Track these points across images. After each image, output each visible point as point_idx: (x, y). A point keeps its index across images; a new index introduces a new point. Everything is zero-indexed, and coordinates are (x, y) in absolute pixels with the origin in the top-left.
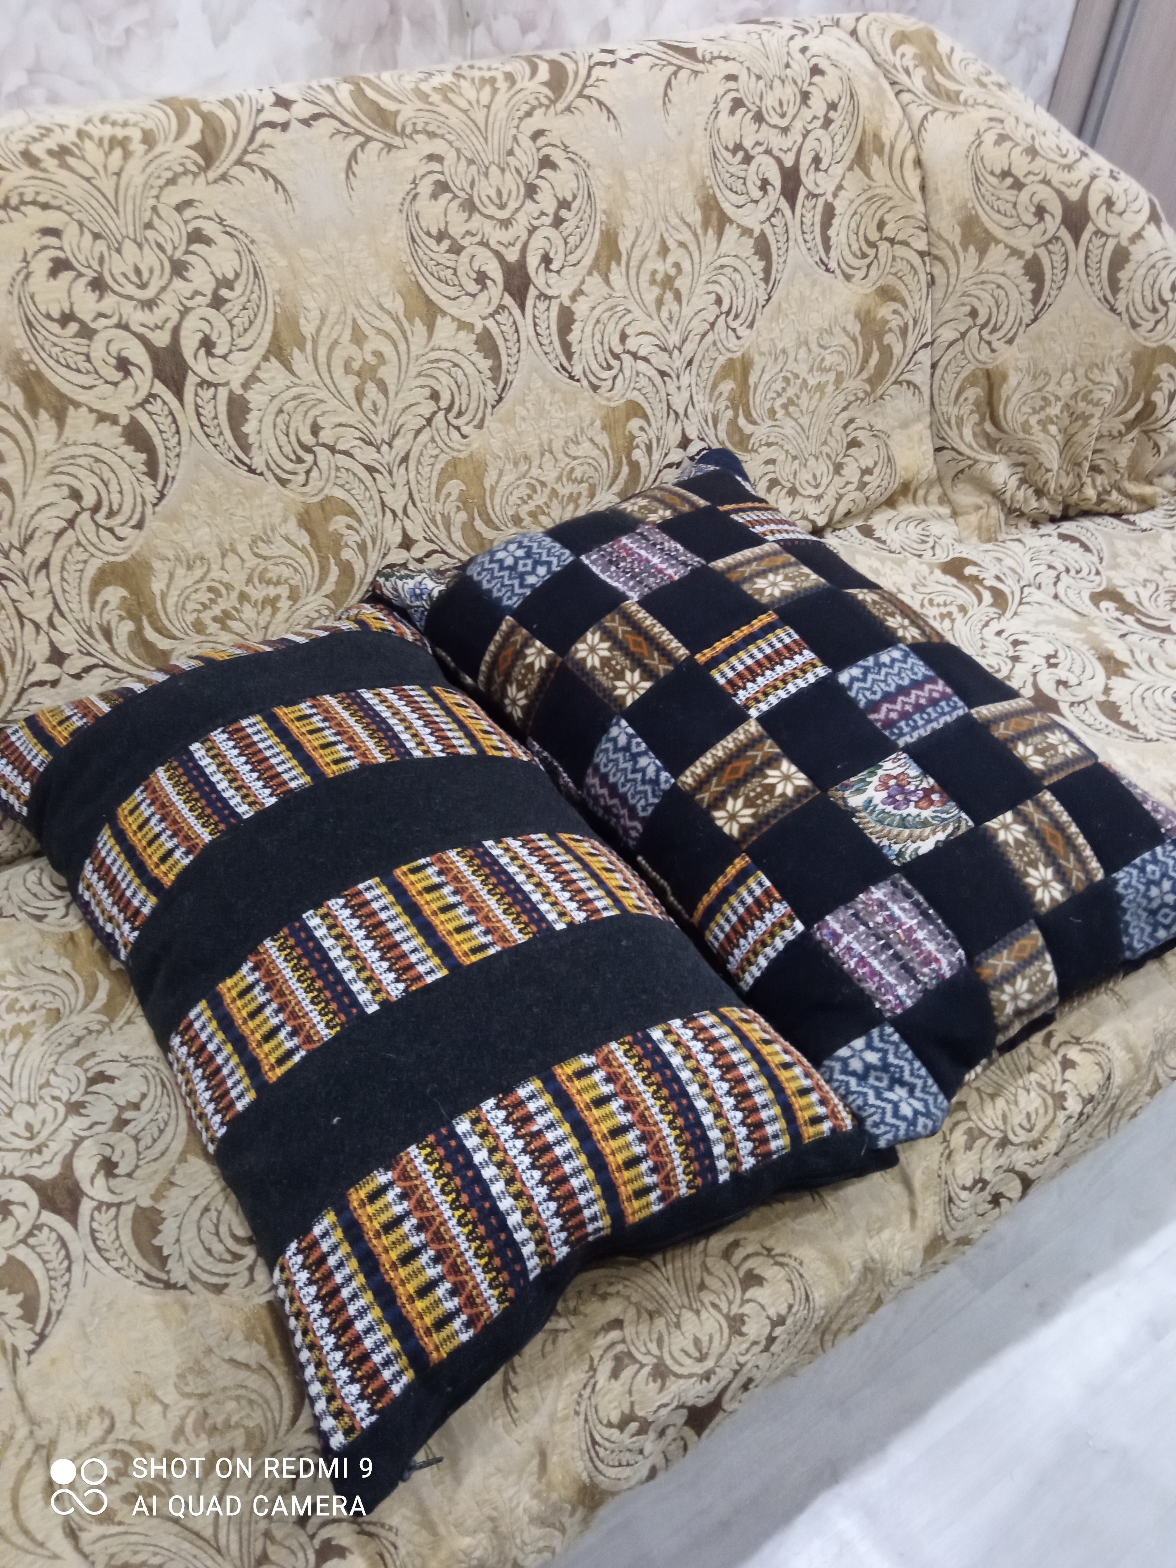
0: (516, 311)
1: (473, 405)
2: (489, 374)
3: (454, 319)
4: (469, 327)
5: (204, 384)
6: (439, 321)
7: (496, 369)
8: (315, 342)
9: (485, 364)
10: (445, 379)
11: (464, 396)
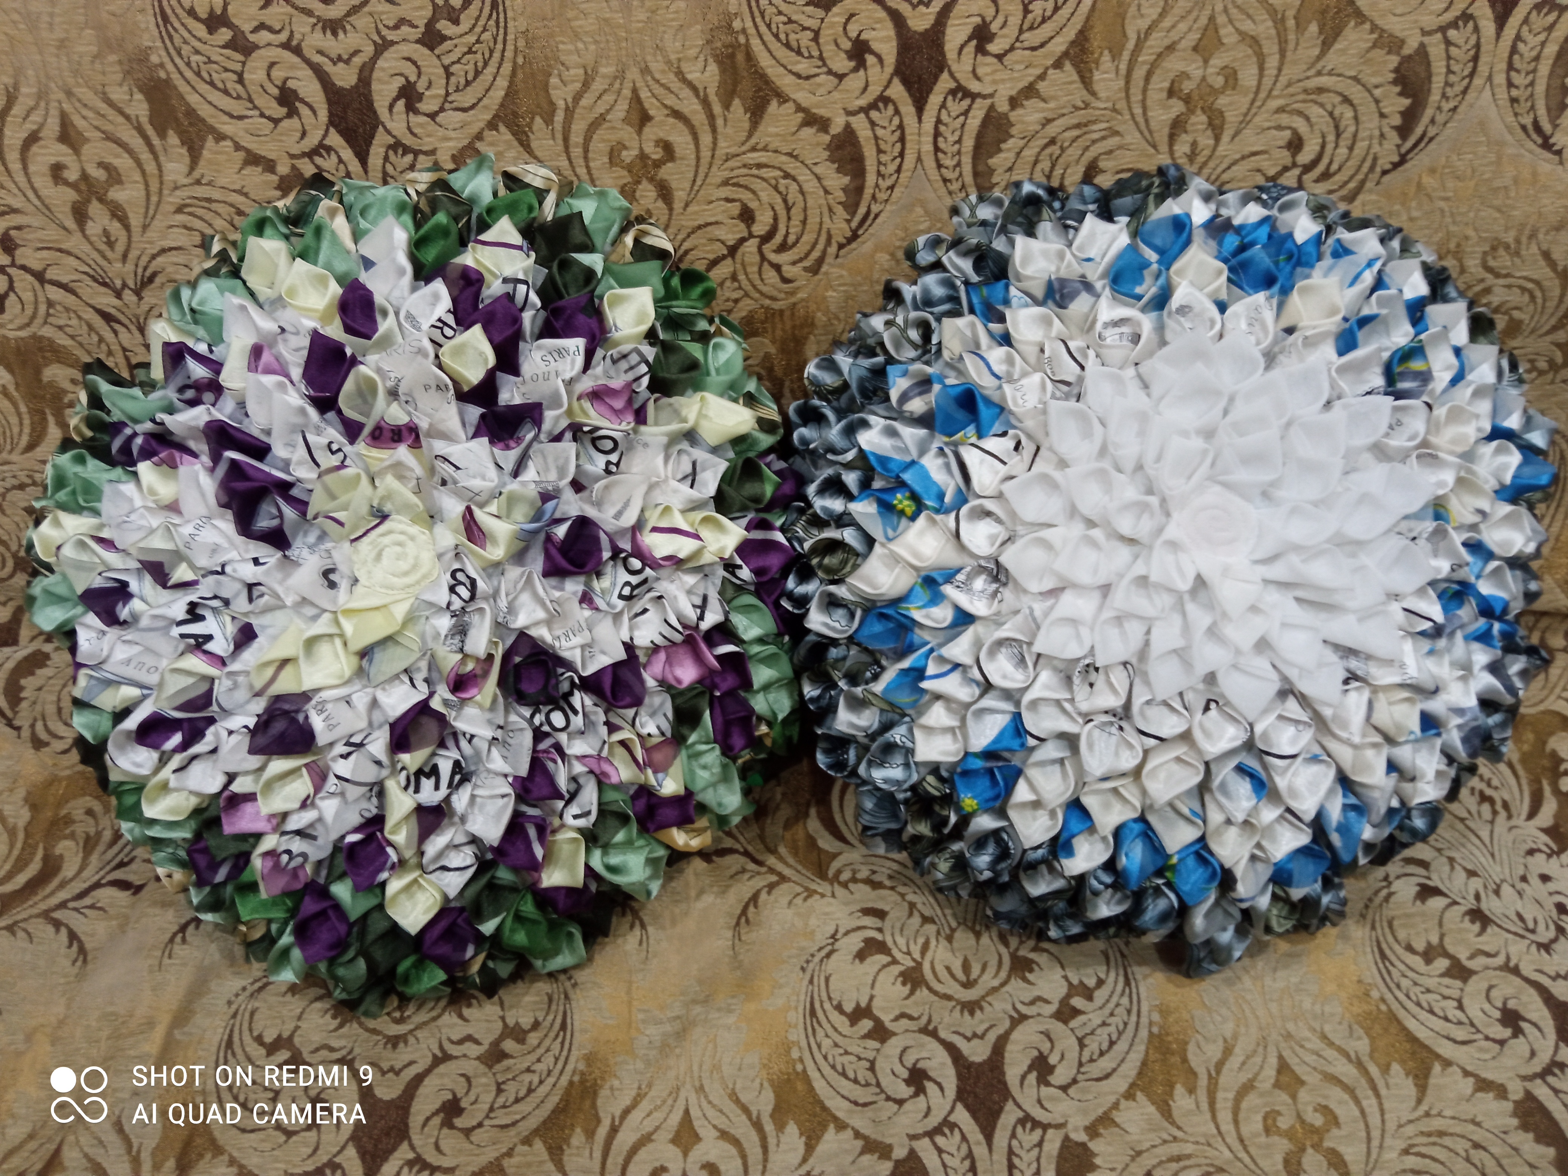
0: (908, 109)
1: (807, 238)
2: (841, 196)
3: (799, 108)
4: (823, 124)
5: (397, 146)
6: (773, 106)
7: (855, 193)
8: (569, 112)
9: (837, 181)
10: (766, 194)
11: (796, 221)
